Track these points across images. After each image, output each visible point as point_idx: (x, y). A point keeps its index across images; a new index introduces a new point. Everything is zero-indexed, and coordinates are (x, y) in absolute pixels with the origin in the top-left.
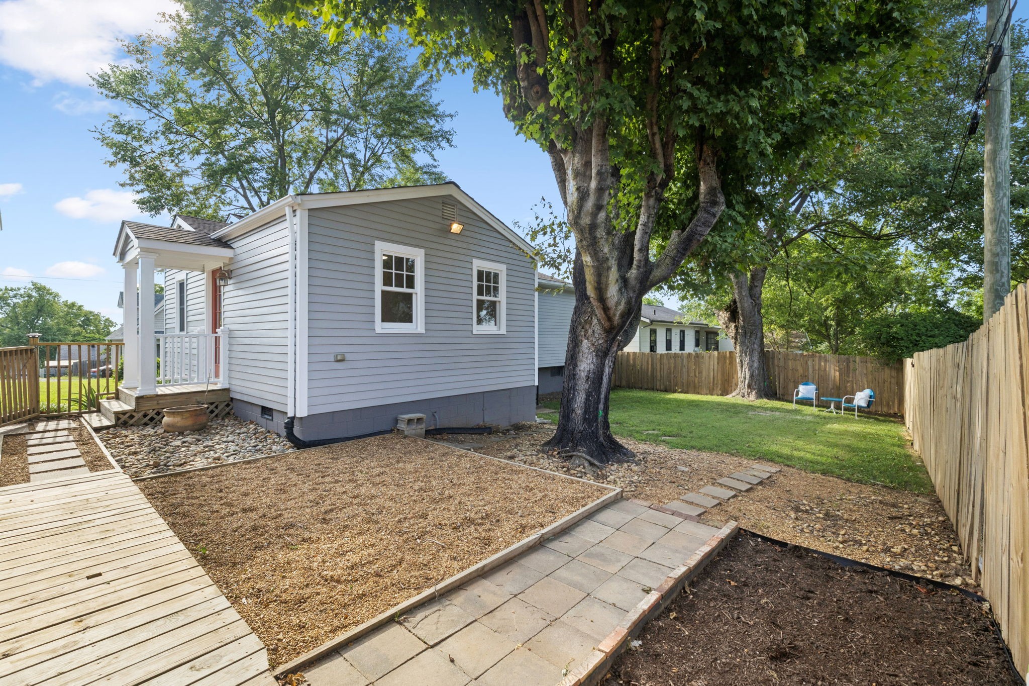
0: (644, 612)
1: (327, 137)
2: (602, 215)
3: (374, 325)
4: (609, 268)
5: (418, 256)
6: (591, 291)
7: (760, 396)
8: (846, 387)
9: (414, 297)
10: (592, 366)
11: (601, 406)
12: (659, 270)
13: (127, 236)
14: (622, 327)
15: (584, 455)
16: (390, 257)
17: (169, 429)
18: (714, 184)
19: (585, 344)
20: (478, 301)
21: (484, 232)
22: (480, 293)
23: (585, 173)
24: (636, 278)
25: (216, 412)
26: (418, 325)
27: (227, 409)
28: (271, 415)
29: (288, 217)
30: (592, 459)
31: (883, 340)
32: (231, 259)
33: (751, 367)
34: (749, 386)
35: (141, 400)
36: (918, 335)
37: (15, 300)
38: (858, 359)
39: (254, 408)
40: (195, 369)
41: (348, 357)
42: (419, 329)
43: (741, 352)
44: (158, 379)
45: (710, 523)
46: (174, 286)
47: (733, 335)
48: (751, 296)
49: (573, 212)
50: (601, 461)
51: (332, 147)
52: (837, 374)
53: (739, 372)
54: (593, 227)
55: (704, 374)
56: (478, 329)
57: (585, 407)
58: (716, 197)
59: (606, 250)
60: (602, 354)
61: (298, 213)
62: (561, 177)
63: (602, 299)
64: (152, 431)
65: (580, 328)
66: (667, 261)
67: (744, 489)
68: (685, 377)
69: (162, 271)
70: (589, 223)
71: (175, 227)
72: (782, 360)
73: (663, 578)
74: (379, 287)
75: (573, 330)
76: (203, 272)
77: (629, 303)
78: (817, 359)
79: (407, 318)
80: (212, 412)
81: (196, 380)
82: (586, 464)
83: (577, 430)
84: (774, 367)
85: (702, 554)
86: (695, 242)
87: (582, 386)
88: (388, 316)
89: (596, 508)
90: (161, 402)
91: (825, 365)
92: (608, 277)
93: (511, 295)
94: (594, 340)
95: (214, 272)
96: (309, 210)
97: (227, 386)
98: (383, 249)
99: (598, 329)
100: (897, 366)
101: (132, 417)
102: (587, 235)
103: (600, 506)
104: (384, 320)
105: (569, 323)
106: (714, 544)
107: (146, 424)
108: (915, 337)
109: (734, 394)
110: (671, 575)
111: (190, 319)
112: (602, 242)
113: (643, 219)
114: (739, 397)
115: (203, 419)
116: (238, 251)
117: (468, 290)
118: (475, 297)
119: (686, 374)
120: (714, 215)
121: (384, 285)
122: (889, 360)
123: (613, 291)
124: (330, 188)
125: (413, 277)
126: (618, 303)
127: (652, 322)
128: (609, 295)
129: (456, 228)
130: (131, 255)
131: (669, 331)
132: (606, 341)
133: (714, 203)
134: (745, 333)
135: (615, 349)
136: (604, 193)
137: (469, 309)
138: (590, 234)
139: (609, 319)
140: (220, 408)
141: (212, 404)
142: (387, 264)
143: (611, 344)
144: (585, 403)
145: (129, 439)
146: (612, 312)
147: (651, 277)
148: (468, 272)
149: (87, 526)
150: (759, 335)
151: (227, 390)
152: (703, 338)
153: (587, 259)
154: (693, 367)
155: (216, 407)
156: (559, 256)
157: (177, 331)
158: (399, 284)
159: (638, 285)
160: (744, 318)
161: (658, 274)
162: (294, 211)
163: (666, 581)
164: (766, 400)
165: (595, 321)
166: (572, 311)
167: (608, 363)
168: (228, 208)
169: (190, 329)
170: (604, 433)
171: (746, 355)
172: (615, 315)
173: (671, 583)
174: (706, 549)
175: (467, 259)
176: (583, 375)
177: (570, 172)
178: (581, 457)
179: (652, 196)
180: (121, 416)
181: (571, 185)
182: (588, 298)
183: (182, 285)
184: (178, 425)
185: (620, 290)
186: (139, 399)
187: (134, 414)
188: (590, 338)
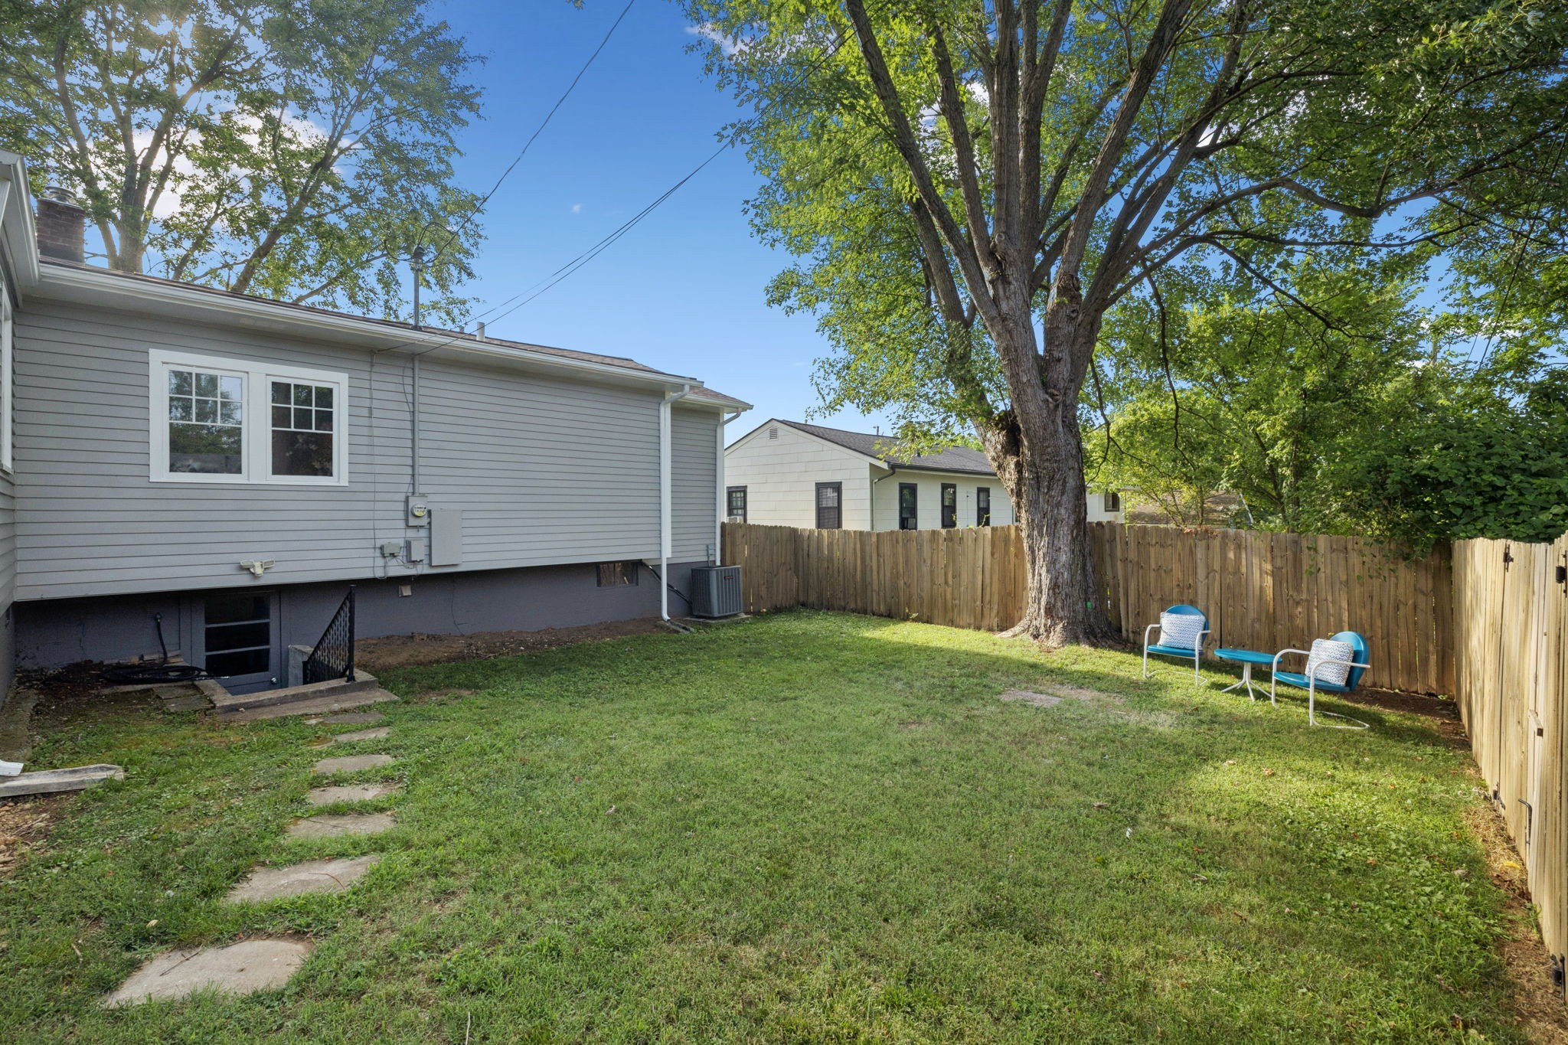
7: (1072, 637)
8: (1291, 617)
31: (1391, 489)
33: (1052, 563)
34: (1050, 611)
36: (1500, 470)
38: (1322, 542)
43: (1031, 524)
47: (1012, 485)
48: (1045, 385)
52: (1269, 581)
53: (1030, 576)
55: (965, 577)
68: (926, 585)
72: (1132, 545)
78: (1216, 543)
84: (1113, 566)
91: (1238, 559)
100: (1434, 561)
108: (1488, 477)
109: (1017, 629)
114: (1027, 637)
119: (927, 578)
122: (1412, 543)
127: (894, 468)
131: (948, 488)
134: (1038, 479)
150: (1071, 483)
154: (943, 562)
160: (1030, 441)
164: (1085, 649)
171: (1041, 535)
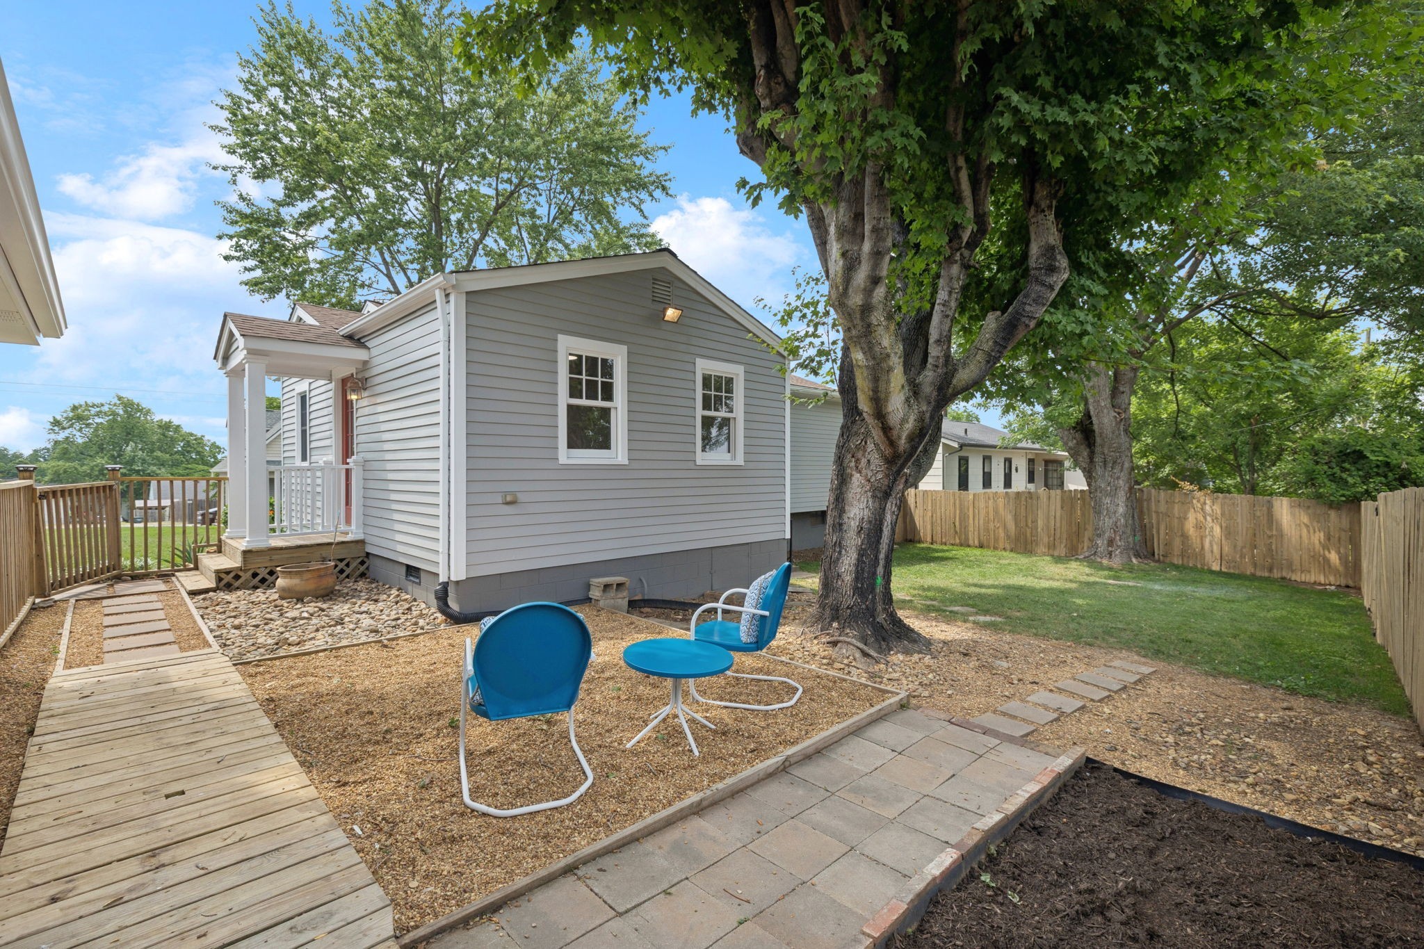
0: (934, 879)
1: (497, 189)
2: (880, 292)
3: (557, 453)
4: (890, 370)
5: (618, 356)
6: (864, 405)
7: (1127, 556)
9: (613, 413)
10: (866, 512)
11: (880, 570)
12: (967, 371)
13: (231, 334)
14: (911, 455)
15: (854, 641)
16: (580, 357)
17: (285, 595)
18: (1052, 241)
19: (857, 479)
20: (704, 418)
21: (712, 319)
22: (706, 406)
23: (854, 230)
24: (932, 383)
25: (348, 571)
26: (619, 452)
27: (362, 569)
28: (419, 578)
29: (438, 304)
30: (865, 648)
32: (365, 363)
33: (1113, 513)
34: (1111, 542)
35: (248, 555)
37: (98, 420)
38: (1286, 502)
39: (396, 567)
40: (319, 512)
41: (521, 497)
42: (620, 458)
44: (272, 526)
45: (1041, 748)
46: (294, 400)
47: (1086, 465)
48: (1114, 407)
49: (837, 288)
50: (880, 651)
51: (504, 204)
53: (1096, 521)
54: (866, 309)
55: (1041, 523)
56: (703, 458)
57: (857, 572)
58: (1055, 259)
59: (886, 342)
60: (883, 494)
61: (452, 298)
62: (820, 238)
63: (880, 415)
64: (263, 598)
65: (849, 456)
66: (978, 357)
67: (1097, 698)
69: (278, 380)
70: (860, 303)
71: (294, 319)
72: (1163, 503)
73: (967, 829)
74: (563, 398)
75: (840, 460)
76: (330, 380)
77: (921, 419)
78: (1218, 502)
79: (603, 442)
80: (342, 571)
81: (320, 529)
82: (858, 655)
83: (844, 605)
84: (1150, 514)
85: (1027, 795)
86: (1021, 328)
87: (853, 541)
88: (577, 439)
89: (869, 719)
90: (274, 557)
91: (1233, 511)
92: (888, 382)
93: (752, 409)
94: (870, 474)
95: (344, 381)
96: (467, 293)
97: (360, 537)
98: (569, 346)
99: (876, 459)
100: (1351, 513)
101: (237, 577)
102: (857, 321)
103: (874, 717)
104: (571, 445)
105: (833, 450)
106: (1046, 780)
107: (255, 588)
109: (1086, 554)
110: (978, 825)
111: (314, 445)
112: (881, 330)
113: (942, 295)
114: (1095, 558)
115: (329, 581)
116: (374, 352)
117: (689, 403)
118: (700, 412)
120: (1051, 288)
121: (572, 396)
123: (896, 404)
124: (500, 262)
125: (611, 385)
126: (904, 421)
127: (962, 446)
128: (890, 409)
129: (671, 314)
130: (236, 360)
131: (987, 459)
132: (887, 476)
133: (1052, 269)
134: (1105, 462)
135: (901, 486)
136: (882, 258)
137: (690, 430)
138: (862, 319)
139: (892, 443)
140: (352, 566)
141: (341, 560)
142: (575, 367)
143: (895, 480)
144: (857, 566)
145: (232, 606)
146: (895, 433)
147: (954, 381)
148: (690, 376)
149: (171, 725)
150: (1127, 465)
151: (361, 542)
152: (1040, 469)
153: (858, 356)
155: (348, 565)
156: (821, 353)
157: (298, 462)
158: (592, 395)
159: (935, 393)
160: (1102, 440)
161: (965, 377)
162: (447, 295)
163: (969, 834)
165: (871, 446)
166: (838, 432)
167: (891, 507)
168: (365, 291)
169: (314, 459)
170: (885, 609)
171: (1106, 496)
172: (899, 438)
173: (976, 838)
174: (1034, 788)
175: (687, 358)
176: (854, 524)
177: (832, 230)
178: (849, 643)
179: (956, 262)
180: (223, 576)
181: (835, 249)
182: (860, 414)
183: (303, 398)
184: (298, 588)
185: (907, 400)
186: (246, 553)
187: (241, 573)
188: (864, 471)
